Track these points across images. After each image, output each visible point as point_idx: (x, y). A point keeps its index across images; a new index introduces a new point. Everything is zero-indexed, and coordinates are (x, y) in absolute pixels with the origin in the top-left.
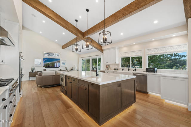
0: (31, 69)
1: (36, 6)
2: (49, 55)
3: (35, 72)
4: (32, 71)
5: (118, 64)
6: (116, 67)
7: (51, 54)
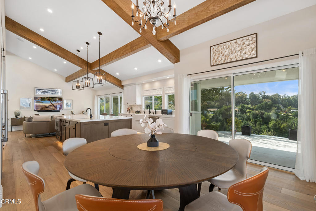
0: (15, 113)
1: (24, 36)
2: (43, 92)
3: (21, 118)
4: (16, 117)
5: (141, 106)
6: (139, 109)
7: (47, 91)
